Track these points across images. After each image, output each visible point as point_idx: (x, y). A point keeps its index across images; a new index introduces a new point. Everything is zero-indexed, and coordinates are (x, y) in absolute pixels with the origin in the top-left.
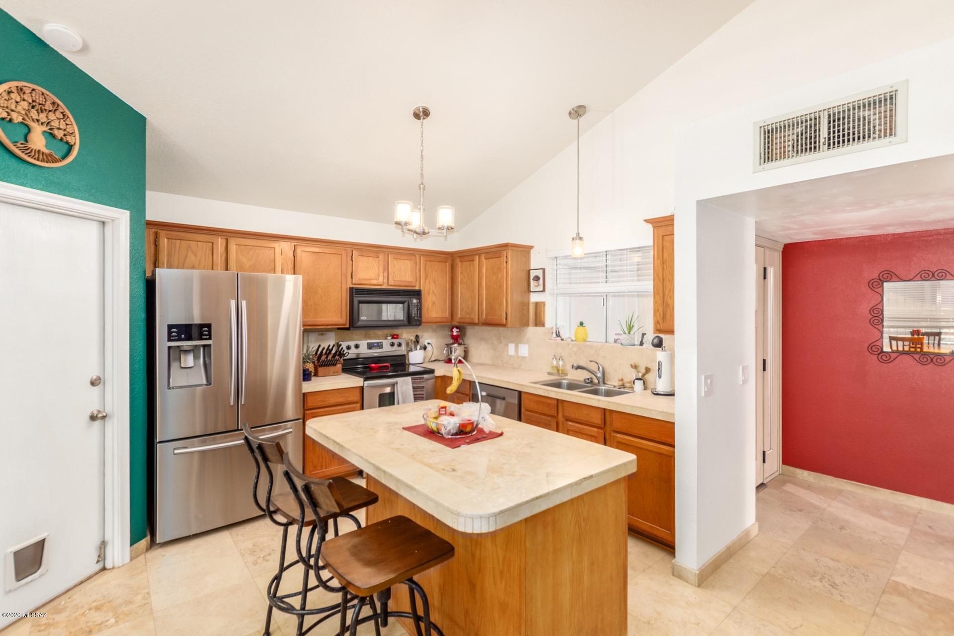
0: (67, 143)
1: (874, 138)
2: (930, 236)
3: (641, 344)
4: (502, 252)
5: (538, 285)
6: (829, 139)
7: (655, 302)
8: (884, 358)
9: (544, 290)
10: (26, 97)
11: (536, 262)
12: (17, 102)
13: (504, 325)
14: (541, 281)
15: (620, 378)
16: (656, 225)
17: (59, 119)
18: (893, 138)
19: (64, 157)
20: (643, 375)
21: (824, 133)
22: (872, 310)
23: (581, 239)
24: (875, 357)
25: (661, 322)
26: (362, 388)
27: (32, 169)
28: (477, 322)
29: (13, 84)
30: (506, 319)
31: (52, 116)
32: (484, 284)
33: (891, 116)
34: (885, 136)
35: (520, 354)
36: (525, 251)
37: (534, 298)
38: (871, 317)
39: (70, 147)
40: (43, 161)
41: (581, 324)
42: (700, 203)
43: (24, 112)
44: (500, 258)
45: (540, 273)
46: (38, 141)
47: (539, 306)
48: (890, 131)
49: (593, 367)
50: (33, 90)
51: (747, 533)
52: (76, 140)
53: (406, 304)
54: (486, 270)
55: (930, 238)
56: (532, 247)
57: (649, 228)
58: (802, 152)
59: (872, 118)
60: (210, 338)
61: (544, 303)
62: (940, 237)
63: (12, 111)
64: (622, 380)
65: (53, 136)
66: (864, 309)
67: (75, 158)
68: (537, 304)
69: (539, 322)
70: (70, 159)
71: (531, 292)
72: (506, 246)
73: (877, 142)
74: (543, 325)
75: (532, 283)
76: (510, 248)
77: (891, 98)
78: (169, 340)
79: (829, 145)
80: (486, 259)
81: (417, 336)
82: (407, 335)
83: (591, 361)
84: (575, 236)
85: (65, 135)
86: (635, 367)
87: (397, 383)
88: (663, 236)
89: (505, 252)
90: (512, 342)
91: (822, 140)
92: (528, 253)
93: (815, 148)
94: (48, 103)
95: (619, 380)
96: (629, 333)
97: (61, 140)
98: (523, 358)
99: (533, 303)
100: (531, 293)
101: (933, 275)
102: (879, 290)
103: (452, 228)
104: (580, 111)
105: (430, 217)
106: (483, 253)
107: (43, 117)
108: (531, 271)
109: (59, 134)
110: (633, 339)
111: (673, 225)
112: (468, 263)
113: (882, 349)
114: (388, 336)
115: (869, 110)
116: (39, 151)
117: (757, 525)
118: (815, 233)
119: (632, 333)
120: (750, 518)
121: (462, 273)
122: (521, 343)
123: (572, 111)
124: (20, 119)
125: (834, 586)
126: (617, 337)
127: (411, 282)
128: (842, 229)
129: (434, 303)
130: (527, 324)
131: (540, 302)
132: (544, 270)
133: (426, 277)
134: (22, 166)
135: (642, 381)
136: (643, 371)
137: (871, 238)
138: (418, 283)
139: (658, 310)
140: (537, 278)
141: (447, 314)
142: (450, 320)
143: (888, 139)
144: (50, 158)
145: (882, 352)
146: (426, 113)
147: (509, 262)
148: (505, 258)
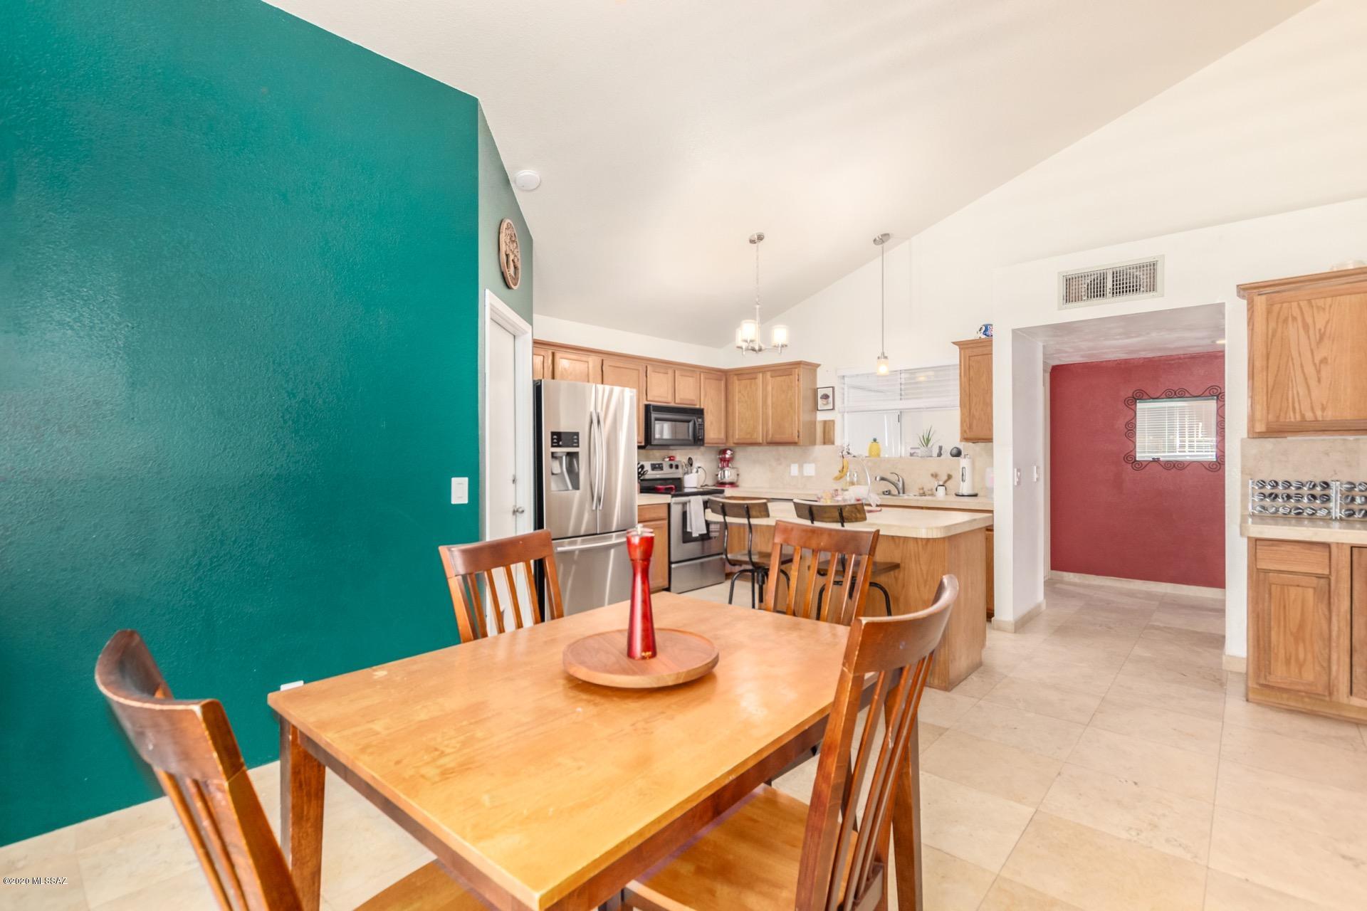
0: (517, 267)
1: (1143, 291)
2: (1173, 360)
3: (940, 455)
4: (793, 370)
5: (827, 403)
6: (1113, 289)
7: (962, 414)
8: (1137, 466)
9: (833, 409)
11: (823, 380)
13: (795, 444)
14: (831, 399)
15: (921, 487)
16: (961, 347)
17: (516, 247)
18: (1154, 293)
20: (945, 482)
21: (1109, 285)
22: (1127, 424)
23: (886, 358)
24: (1129, 466)
25: (968, 431)
26: (669, 505)
28: (761, 441)
30: (798, 437)
32: (769, 402)
33: (1154, 277)
34: (1150, 291)
35: (805, 474)
36: (813, 368)
37: (821, 417)
38: (1126, 430)
41: (875, 440)
42: (1014, 332)
44: (791, 376)
45: (829, 392)
46: (511, 267)
47: (828, 426)
48: (1152, 288)
49: (894, 478)
51: (1039, 606)
52: (519, 265)
53: (691, 424)
54: (773, 388)
55: (1173, 362)
56: (818, 365)
57: (957, 348)
58: (1094, 297)
59: (1141, 277)
60: (578, 446)
61: (833, 422)
62: (1181, 361)
64: (923, 489)
65: (514, 262)
66: (1120, 424)
68: (825, 422)
69: (828, 440)
70: (519, 281)
71: (818, 410)
72: (798, 364)
73: (1145, 295)
74: (833, 443)
75: (820, 402)
76: (802, 366)
77: (1154, 264)
78: (552, 446)
79: (1113, 293)
80: (772, 377)
81: (690, 459)
82: (681, 456)
83: (892, 473)
84: (880, 355)
86: (935, 476)
87: (690, 501)
88: (969, 357)
89: (797, 370)
90: (794, 462)
91: (1108, 290)
92: (815, 371)
93: (1103, 295)
95: (920, 489)
96: (927, 446)
98: (809, 478)
99: (821, 421)
100: (818, 412)
101: (1175, 394)
102: (1132, 407)
103: (786, 346)
104: (884, 238)
105: (766, 335)
106: (768, 371)
107: (512, 247)
108: (819, 390)
110: (931, 451)
111: (991, 345)
112: (748, 381)
113: (1135, 458)
114: (665, 458)
115: (1140, 271)
116: (512, 276)
117: (1045, 601)
118: (1082, 356)
119: (929, 446)
120: (1040, 596)
121: (740, 392)
122: (806, 462)
123: (877, 239)
125: (1110, 628)
126: (912, 451)
127: (693, 400)
128: (1106, 353)
129: (712, 423)
130: (813, 443)
131: (830, 421)
132: (833, 388)
133: (705, 395)
135: (944, 488)
136: (945, 478)
137: (1126, 361)
138: (698, 403)
139: (965, 421)
140: (826, 397)
141: (723, 436)
142: (724, 441)
143: (1152, 294)
145: (1135, 461)
146: (760, 238)
147: (801, 380)
148: (797, 376)
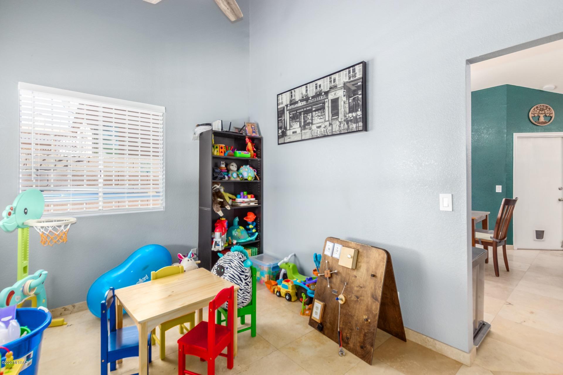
0: (550, 116)
10: (538, 109)
12: (536, 111)
17: (548, 111)
19: (549, 121)
27: (540, 127)
29: (535, 107)
31: (546, 111)
39: (551, 117)
40: (543, 124)
43: (538, 113)
46: (542, 119)
50: (541, 106)
52: (553, 115)
63: (535, 113)
65: (546, 116)
67: (553, 120)
70: (551, 121)
85: (550, 114)
94: (545, 107)
97: (549, 116)
107: (543, 112)
109: (548, 115)
116: (542, 122)
124: (537, 115)
134: (537, 127)
144: (545, 123)
